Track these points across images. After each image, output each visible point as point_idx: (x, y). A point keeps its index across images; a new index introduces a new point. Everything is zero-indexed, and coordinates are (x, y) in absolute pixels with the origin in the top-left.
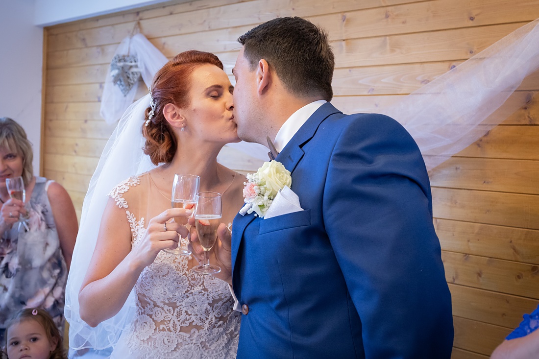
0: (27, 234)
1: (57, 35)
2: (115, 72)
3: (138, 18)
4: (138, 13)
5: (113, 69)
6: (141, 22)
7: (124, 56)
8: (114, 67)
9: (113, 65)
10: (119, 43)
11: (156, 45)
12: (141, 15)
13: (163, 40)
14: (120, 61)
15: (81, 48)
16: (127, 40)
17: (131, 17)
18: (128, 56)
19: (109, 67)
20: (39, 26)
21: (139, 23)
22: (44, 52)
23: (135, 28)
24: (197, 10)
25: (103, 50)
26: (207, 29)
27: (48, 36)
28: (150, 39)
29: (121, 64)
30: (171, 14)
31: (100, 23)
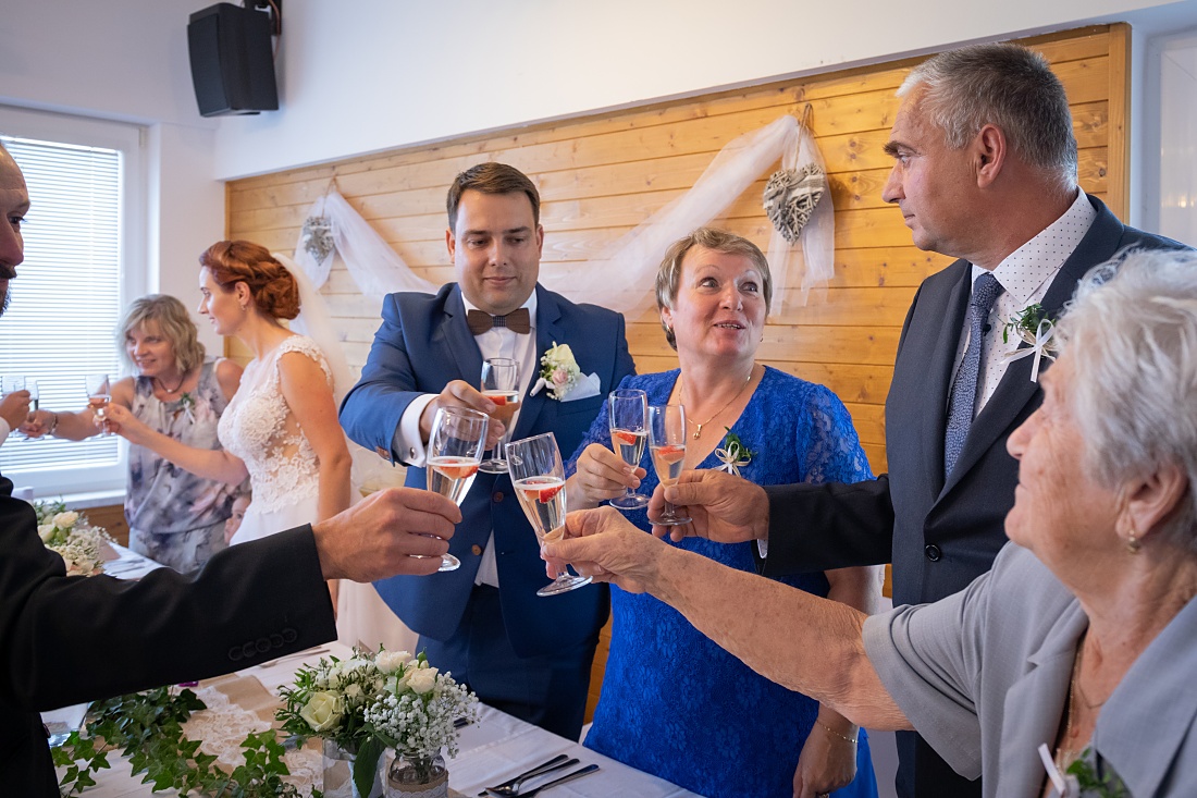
0: (193, 426)
1: (242, 191)
2: (308, 237)
3: (334, 174)
4: (334, 167)
5: (305, 233)
6: (338, 178)
7: (317, 219)
8: (306, 231)
9: (305, 229)
10: (313, 203)
11: (354, 206)
12: (337, 170)
13: (362, 199)
14: (313, 224)
15: (270, 208)
16: (321, 199)
17: (326, 172)
18: (322, 218)
19: (302, 232)
20: (219, 181)
21: (335, 180)
22: (226, 212)
23: (330, 185)
24: (395, 166)
25: (295, 211)
26: (407, 188)
27: (231, 192)
28: (347, 198)
29: (314, 228)
30: (370, 170)
31: (292, 178)
